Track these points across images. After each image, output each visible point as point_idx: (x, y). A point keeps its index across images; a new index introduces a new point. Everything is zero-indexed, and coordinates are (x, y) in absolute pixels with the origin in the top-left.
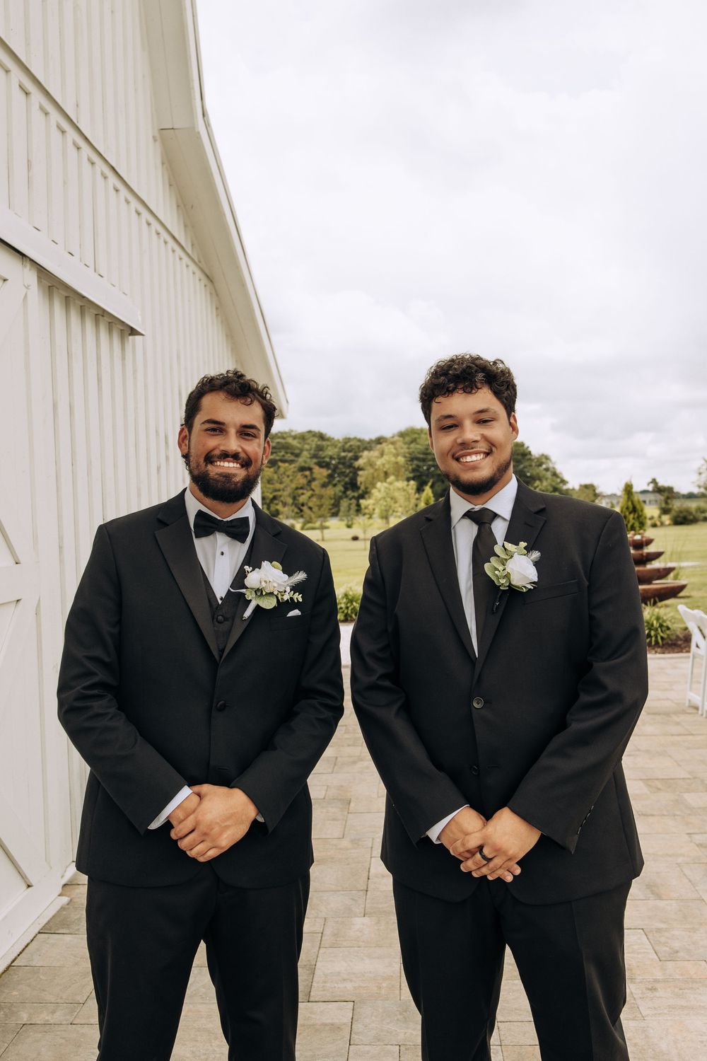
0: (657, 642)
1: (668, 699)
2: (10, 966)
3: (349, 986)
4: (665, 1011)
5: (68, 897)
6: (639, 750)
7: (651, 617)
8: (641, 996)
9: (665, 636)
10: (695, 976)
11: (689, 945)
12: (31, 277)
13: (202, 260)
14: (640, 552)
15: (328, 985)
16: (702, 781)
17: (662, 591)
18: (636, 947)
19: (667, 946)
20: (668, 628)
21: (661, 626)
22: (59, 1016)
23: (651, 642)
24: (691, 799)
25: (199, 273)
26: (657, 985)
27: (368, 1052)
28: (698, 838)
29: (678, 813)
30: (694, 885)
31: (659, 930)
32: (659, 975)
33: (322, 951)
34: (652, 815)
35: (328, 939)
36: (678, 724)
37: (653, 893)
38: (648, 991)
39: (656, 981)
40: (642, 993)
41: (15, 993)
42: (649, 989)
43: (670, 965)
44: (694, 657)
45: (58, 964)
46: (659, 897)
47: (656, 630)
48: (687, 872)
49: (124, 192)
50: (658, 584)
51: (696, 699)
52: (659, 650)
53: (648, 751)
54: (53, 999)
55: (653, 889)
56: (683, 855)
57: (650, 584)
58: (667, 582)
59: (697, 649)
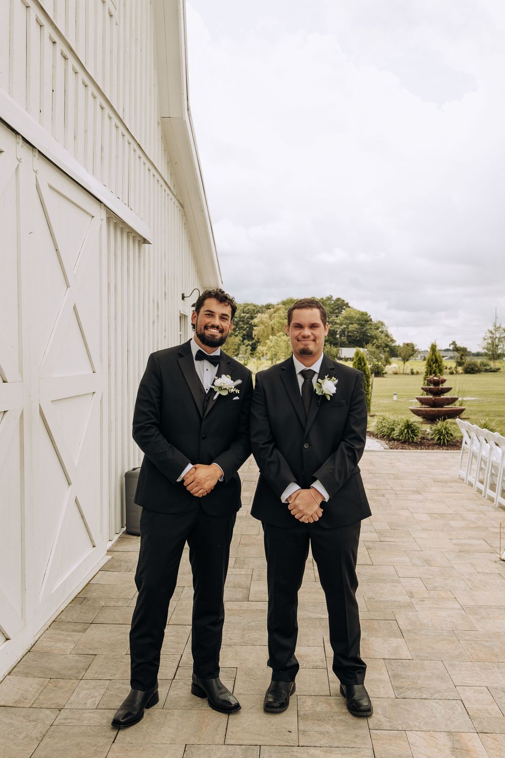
0: (444, 443)
1: (447, 474)
2: (88, 584)
4: (428, 609)
6: (427, 499)
7: (441, 428)
9: (449, 439)
10: (444, 597)
11: (443, 585)
12: (103, 214)
13: (178, 195)
14: (438, 387)
15: (257, 595)
16: (461, 515)
17: (450, 412)
18: (416, 585)
19: (432, 585)
20: (452, 435)
21: (447, 433)
22: (120, 603)
23: (441, 443)
24: (453, 524)
25: (177, 204)
28: (455, 541)
29: (445, 529)
30: (449, 561)
31: (428, 579)
32: (426, 596)
34: (431, 530)
36: (451, 487)
37: (427, 563)
38: (420, 602)
39: (425, 598)
40: (417, 602)
41: (94, 594)
43: (433, 592)
45: (114, 584)
46: (431, 566)
47: (445, 435)
48: (447, 555)
49: (143, 159)
50: (447, 408)
51: (463, 474)
52: (445, 448)
53: (432, 500)
54: (115, 597)
55: (428, 562)
56: (445, 548)
57: (442, 407)
58: (452, 406)
59: (466, 445)
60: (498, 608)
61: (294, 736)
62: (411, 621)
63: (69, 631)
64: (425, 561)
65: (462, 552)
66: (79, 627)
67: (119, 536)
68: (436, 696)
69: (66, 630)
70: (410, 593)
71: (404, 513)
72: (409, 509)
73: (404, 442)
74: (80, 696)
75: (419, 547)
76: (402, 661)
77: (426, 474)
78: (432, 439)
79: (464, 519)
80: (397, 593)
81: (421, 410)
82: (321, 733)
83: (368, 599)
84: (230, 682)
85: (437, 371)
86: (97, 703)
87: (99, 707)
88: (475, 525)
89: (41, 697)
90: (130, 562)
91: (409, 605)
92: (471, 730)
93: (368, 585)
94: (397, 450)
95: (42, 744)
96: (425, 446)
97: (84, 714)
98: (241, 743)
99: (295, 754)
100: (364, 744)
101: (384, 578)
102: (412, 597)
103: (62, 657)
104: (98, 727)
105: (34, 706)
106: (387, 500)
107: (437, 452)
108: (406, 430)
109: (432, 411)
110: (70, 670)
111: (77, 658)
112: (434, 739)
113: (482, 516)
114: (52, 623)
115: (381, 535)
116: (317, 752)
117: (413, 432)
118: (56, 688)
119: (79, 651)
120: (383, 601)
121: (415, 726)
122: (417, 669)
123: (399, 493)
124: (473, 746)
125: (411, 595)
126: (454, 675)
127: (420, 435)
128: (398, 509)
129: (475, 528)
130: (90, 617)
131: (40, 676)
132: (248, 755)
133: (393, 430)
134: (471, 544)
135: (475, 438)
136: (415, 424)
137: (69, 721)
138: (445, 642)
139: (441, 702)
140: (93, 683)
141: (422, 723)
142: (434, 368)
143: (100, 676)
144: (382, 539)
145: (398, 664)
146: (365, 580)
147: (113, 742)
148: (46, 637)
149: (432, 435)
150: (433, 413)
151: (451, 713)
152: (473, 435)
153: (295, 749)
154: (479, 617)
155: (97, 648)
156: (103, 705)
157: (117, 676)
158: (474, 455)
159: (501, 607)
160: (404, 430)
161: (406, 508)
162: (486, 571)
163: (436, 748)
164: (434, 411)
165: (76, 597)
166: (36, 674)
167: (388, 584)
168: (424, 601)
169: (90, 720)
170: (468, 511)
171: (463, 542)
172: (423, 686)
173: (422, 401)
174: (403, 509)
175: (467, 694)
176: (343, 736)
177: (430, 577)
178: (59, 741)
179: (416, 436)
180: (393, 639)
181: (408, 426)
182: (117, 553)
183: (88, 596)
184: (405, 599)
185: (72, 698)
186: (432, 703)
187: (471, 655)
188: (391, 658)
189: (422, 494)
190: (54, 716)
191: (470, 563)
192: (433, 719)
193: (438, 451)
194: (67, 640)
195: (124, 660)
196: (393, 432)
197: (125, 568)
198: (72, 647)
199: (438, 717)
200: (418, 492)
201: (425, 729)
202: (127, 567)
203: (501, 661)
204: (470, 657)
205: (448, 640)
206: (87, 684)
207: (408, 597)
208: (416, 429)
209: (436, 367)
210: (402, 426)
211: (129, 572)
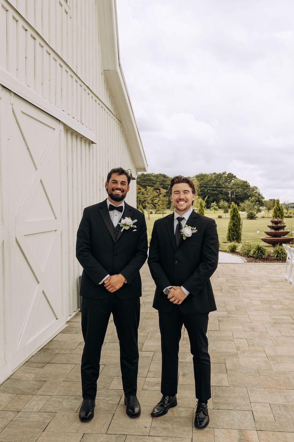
0: (280, 259)
1: (278, 277)
2: (51, 340)
3: (153, 348)
4: (246, 357)
6: (262, 292)
7: (279, 249)
9: (283, 256)
10: (258, 350)
11: (259, 343)
12: (62, 127)
13: (117, 114)
14: (277, 225)
15: (147, 348)
17: (284, 240)
18: (243, 343)
19: (252, 343)
20: (285, 254)
21: (282, 253)
22: (67, 352)
23: (278, 258)
24: (275, 307)
25: (116, 120)
26: (246, 351)
27: (157, 362)
28: (272, 317)
29: (269, 310)
30: (267, 329)
31: (251, 339)
32: (247, 349)
33: (146, 340)
34: (260, 310)
35: (148, 338)
36: (279, 285)
40: (241, 353)
41: (54, 346)
43: (252, 347)
45: (66, 340)
46: (254, 331)
47: (280, 254)
48: (265, 325)
49: (91, 94)
50: (282, 238)
51: (287, 277)
52: (281, 262)
53: (265, 293)
54: (65, 348)
55: (253, 329)
56: (266, 321)
57: (280, 237)
58: (286, 237)
59: (289, 260)
60: (288, 357)
61: (147, 430)
62: (234, 364)
63: (34, 368)
64: (252, 328)
65: (276, 323)
66: (40, 365)
67: (76, 313)
68: (238, 408)
69: (32, 367)
70: (238, 348)
71: (246, 300)
72: (250, 298)
73: (257, 258)
74: (32, 405)
75: (251, 320)
76: (223, 387)
77: (266, 277)
78: (274, 256)
79: (282, 304)
80: (230, 347)
81: (267, 239)
82: (164, 429)
83: (212, 351)
84: (118, 398)
85: (280, 215)
86: (40, 408)
87: (41, 411)
88: (288, 308)
89: (9, 405)
90: (79, 328)
91: (235, 355)
92: (253, 429)
94: (252, 263)
95: (4, 431)
96: (269, 261)
97: (31, 414)
98: (116, 433)
99: (145, 440)
100: (188, 435)
101: (225, 338)
103: (27, 382)
104: (37, 423)
105: (4, 410)
106: (238, 292)
107: (276, 264)
108: (257, 251)
109: (273, 239)
110: (29, 389)
111: (35, 383)
112: (230, 433)
114: (26, 362)
115: (229, 313)
116: (159, 439)
117: (262, 252)
118: (18, 400)
119: (37, 379)
120: (220, 352)
121: (220, 425)
122: (231, 392)
123: (246, 288)
124: (252, 438)
125: (238, 349)
126: (251, 396)
127: (266, 254)
128: (243, 298)
129: (288, 309)
130: (48, 359)
131: (12, 392)
132: (118, 440)
133: (250, 251)
134: (282, 319)
136: (263, 247)
137: (21, 418)
138: (251, 376)
139: (239, 412)
140: (40, 397)
141: (225, 424)
142: (278, 214)
143: (45, 393)
144: (229, 315)
145: (219, 389)
146: (213, 340)
147: (43, 431)
148: (20, 371)
149: (274, 254)
150: (274, 241)
151: (244, 419)
152: (293, 254)
153: (146, 437)
154: (275, 362)
155: (48, 377)
156: (43, 410)
157: (55, 394)
158: (293, 266)
159: (291, 356)
160: (256, 251)
161: (248, 297)
162: (287, 335)
163: (230, 439)
164: (275, 239)
165: (42, 348)
166: (9, 392)
167: (226, 342)
168: (245, 352)
169: (33, 418)
170: (286, 299)
171: (278, 317)
172: (232, 402)
173: (268, 233)
174: (246, 298)
175: (256, 408)
176: (176, 431)
177: (253, 338)
178: (13, 430)
179: (264, 254)
180: (220, 374)
181: (259, 249)
182: (72, 323)
183: (49, 347)
184: (234, 351)
185: (26, 406)
186: (234, 412)
187: (265, 385)
188: (216, 385)
189: (260, 289)
190: (14, 415)
191: (279, 330)
192: (232, 422)
194: (32, 372)
195: (61, 384)
196: (250, 252)
197: (75, 331)
198: (34, 377)
199: (236, 420)
200: (258, 288)
201: (226, 427)
203: (282, 388)
204: (264, 386)
205: (253, 375)
206: (37, 398)
207: (236, 350)
208: (264, 251)
209: (279, 213)
210: (255, 249)
211: (77, 334)
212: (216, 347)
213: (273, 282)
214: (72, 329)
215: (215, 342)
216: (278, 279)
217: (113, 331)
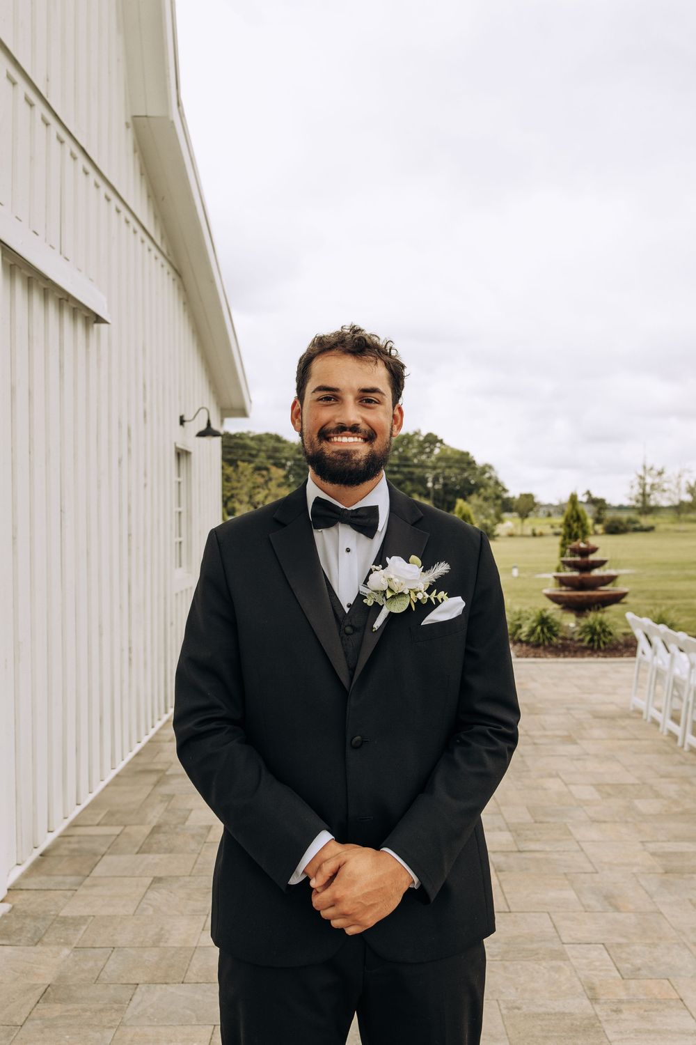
0: (599, 647)
1: (612, 703)
4: (632, 1035)
5: (10, 903)
6: (588, 754)
7: (594, 623)
8: (605, 1018)
9: (607, 641)
10: (659, 997)
11: (650, 961)
13: (172, 253)
14: (585, 559)
16: (651, 787)
17: (606, 598)
18: (597, 964)
19: (629, 963)
20: (610, 634)
21: (604, 631)
23: (593, 646)
24: (642, 805)
25: (167, 266)
26: (623, 1007)
28: (651, 847)
29: (629, 819)
30: (651, 897)
31: (619, 945)
32: (623, 995)
34: (605, 822)
36: (624, 728)
37: (611, 904)
38: (613, 1013)
39: (621, 1001)
40: (607, 1015)
42: (613, 1011)
43: (633, 983)
44: (639, 663)
46: (617, 909)
47: (599, 635)
48: (643, 883)
50: (601, 591)
51: (641, 703)
52: (601, 654)
53: (596, 756)
55: (611, 900)
56: (637, 864)
57: (595, 590)
58: (609, 589)
59: (643, 656)
64: (606, 897)
65: (671, 871)
70: (590, 988)
71: (554, 785)
72: (561, 776)
73: (537, 645)
75: (591, 862)
77: (578, 703)
78: (581, 640)
80: (563, 988)
81: (560, 595)
83: (507, 1007)
85: (580, 533)
88: (679, 809)
90: (44, 919)
93: (505, 968)
94: (527, 659)
96: (570, 651)
101: (535, 946)
102: (594, 1000)
107: (589, 662)
108: (539, 629)
109: (579, 596)
113: (687, 787)
115: (519, 835)
117: (550, 629)
120: (538, 1016)
125: (593, 994)
127: (561, 634)
128: (542, 777)
129: (682, 813)
133: (520, 627)
134: (681, 853)
135: (661, 645)
136: (552, 616)
142: (575, 530)
144: (523, 846)
146: (498, 955)
149: (580, 634)
150: (580, 599)
152: (656, 640)
158: (659, 674)
160: (536, 627)
161: (555, 773)
164: (582, 596)
167: (544, 964)
168: (620, 1011)
170: (662, 777)
171: (666, 848)
173: (562, 581)
174: (551, 776)
177: (622, 940)
179: (556, 635)
181: (544, 621)
182: (25, 895)
184: (579, 1005)
189: (578, 744)
191: (690, 900)
193: (591, 659)
196: (519, 631)
197: (29, 935)
200: (569, 739)
202: (35, 933)
207: (587, 1002)
208: (555, 626)
209: (578, 527)
210: (534, 622)
211: (36, 944)
212: (517, 989)
213: (605, 718)
214: (20, 925)
215: (507, 963)
216: (612, 708)
217: (162, 929)
